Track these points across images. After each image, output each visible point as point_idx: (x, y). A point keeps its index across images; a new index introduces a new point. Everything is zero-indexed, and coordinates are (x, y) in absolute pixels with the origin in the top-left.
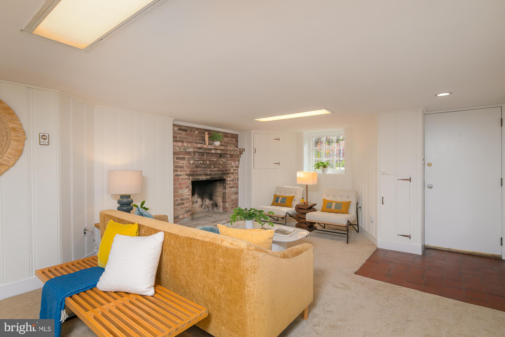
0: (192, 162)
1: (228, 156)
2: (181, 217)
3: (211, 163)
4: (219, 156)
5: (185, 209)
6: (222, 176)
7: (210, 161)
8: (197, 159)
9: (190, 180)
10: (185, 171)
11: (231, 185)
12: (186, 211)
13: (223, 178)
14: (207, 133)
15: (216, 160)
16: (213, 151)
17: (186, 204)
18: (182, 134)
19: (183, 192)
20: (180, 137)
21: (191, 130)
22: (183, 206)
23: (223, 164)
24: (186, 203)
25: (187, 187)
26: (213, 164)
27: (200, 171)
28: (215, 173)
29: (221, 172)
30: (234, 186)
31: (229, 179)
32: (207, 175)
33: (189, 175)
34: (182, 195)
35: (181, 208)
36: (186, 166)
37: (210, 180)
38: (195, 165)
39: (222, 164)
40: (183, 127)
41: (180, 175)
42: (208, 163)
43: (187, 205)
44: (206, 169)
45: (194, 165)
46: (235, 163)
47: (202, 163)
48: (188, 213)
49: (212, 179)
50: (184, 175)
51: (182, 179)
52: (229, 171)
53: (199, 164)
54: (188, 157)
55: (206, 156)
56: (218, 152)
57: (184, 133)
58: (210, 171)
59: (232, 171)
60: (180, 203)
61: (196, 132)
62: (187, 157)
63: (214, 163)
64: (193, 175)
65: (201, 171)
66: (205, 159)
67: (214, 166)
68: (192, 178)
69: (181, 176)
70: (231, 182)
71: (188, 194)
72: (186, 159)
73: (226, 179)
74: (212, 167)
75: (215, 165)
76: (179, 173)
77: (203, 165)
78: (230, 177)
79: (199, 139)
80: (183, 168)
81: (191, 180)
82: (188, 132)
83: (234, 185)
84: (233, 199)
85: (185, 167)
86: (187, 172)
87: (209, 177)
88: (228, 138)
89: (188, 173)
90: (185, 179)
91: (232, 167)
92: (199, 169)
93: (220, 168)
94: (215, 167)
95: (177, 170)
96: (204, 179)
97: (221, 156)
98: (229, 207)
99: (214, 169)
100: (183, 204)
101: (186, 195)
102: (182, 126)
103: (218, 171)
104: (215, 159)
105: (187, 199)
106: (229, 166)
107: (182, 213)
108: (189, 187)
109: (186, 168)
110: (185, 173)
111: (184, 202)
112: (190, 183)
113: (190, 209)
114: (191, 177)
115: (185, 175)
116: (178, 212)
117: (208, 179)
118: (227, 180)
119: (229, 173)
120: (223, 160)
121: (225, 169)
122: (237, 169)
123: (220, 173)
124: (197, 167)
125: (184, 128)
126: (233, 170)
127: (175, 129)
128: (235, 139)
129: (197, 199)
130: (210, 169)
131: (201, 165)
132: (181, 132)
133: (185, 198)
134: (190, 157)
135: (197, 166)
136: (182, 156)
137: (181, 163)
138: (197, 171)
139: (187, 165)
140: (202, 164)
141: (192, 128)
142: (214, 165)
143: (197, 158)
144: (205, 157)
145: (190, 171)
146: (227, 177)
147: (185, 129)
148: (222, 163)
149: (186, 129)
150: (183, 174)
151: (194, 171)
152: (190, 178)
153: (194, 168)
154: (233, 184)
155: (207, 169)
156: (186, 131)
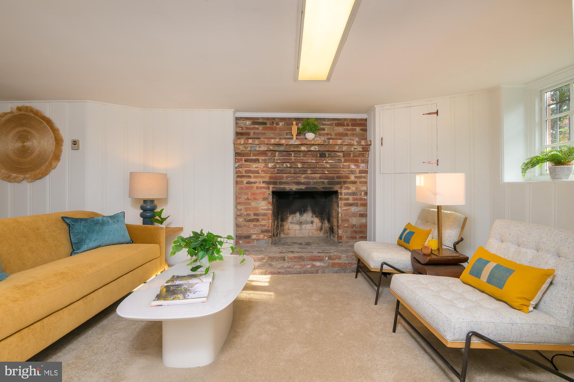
0: (270, 165)
1: (341, 154)
2: (254, 237)
3: (306, 166)
4: (319, 155)
5: (260, 227)
6: (329, 186)
7: (303, 163)
8: (279, 161)
9: (269, 189)
10: (262, 177)
11: (351, 201)
12: (262, 230)
13: (332, 190)
14: (294, 123)
15: (314, 161)
16: (303, 148)
17: (263, 221)
18: (258, 129)
19: (259, 204)
20: (254, 133)
21: (273, 123)
22: (258, 223)
23: (331, 167)
24: (263, 220)
25: (264, 199)
26: (310, 168)
27: (287, 177)
28: (315, 181)
29: (327, 180)
30: (357, 203)
31: (344, 191)
32: (299, 183)
33: (269, 183)
34: (257, 209)
35: (255, 226)
36: (262, 171)
37: (305, 190)
38: (278, 170)
39: (329, 167)
40: (259, 120)
41: (255, 183)
42: (299, 167)
43: (263, 223)
44: (298, 175)
45: (276, 170)
46: (358, 166)
47: (289, 166)
48: (266, 234)
49: (309, 190)
50: (260, 182)
51: (257, 188)
52: (346, 179)
53: (284, 168)
54: (263, 158)
55: (294, 157)
56: (312, 149)
57: (261, 127)
58: (304, 178)
59: (352, 178)
60: (254, 219)
61: (281, 124)
62: (261, 158)
63: (312, 166)
64: (275, 183)
65: (288, 178)
66: (293, 160)
67: (312, 171)
68: (273, 188)
69: (255, 184)
70: (351, 197)
71: (266, 208)
72: (260, 161)
73: (339, 191)
74: (309, 173)
75: (314, 169)
76: (252, 180)
77: (292, 170)
78: (348, 188)
79: (286, 133)
80: (259, 173)
81: (271, 189)
82: (268, 125)
83: (356, 202)
84: (355, 224)
85: (260, 172)
86: (265, 178)
87: (303, 187)
88: (344, 127)
89: (267, 179)
90: (264, 188)
91: (352, 172)
92: (285, 175)
93: (324, 173)
94: (315, 172)
95: (250, 175)
96: (294, 189)
97: (322, 155)
98: (345, 237)
99: (313, 175)
100: (257, 220)
101: (262, 209)
102: (258, 119)
103: (320, 178)
104: (312, 160)
105: (265, 215)
106: (343, 171)
107: (256, 232)
108: (268, 199)
109: (263, 173)
110: (261, 180)
111: (260, 218)
112: (269, 194)
113: (269, 229)
114: (271, 186)
115: (262, 182)
116: (249, 230)
117: (302, 189)
118: (341, 194)
119: (345, 182)
120: (329, 161)
121: (336, 175)
122: (364, 176)
123: (326, 181)
124: (281, 171)
125: (261, 121)
126: (356, 177)
127: (247, 124)
128: (361, 128)
129: (312, 219)
130: (306, 175)
131: (288, 169)
132: (256, 126)
133: (261, 213)
134: (267, 158)
135: (282, 171)
136: (254, 158)
137: (254, 167)
138: (282, 178)
139: (264, 169)
140: (289, 168)
141: (274, 119)
142: (312, 169)
143: (279, 159)
144: (293, 158)
145: (271, 178)
146: (341, 188)
147: (263, 121)
148: (328, 166)
149: (265, 121)
150: (258, 182)
151: (276, 178)
152: (269, 187)
153: (276, 173)
154: (354, 199)
155: (301, 175)
156: (265, 124)
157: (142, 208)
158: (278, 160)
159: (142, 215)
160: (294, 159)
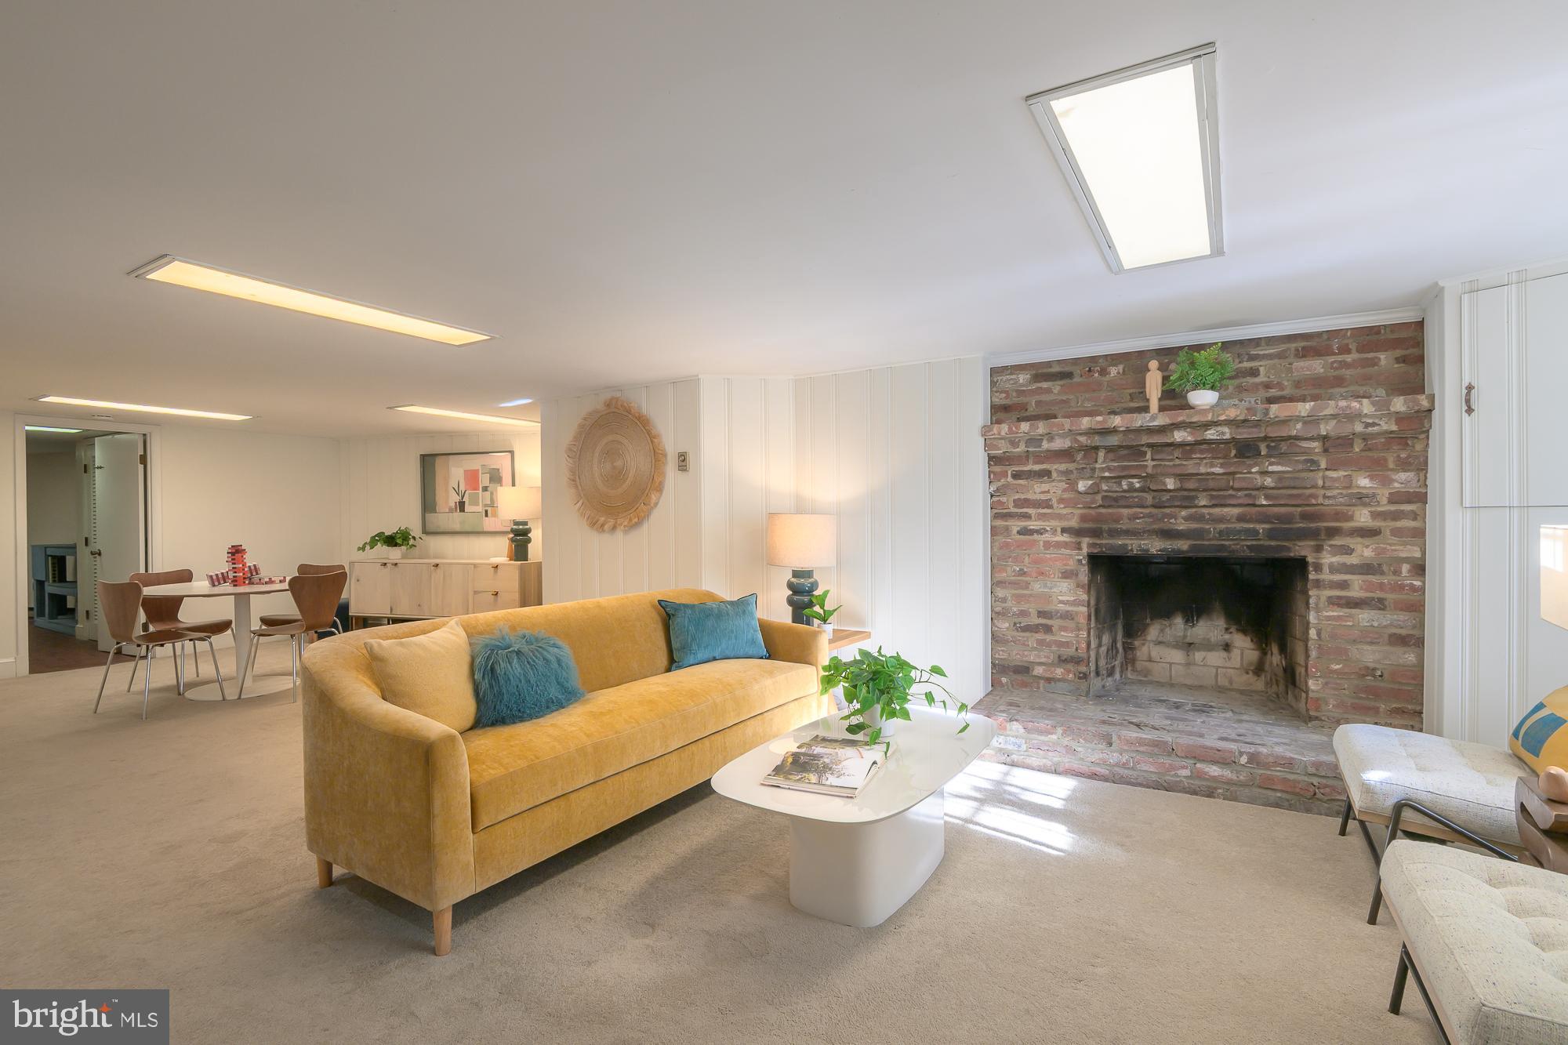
0: (1082, 486)
1: (1316, 445)
2: (1039, 671)
3: (1191, 485)
4: (1233, 452)
5: (1054, 648)
6: (1273, 543)
7: (1182, 477)
8: (1107, 474)
9: (1080, 549)
10: (1060, 517)
11: (1355, 593)
12: (1059, 657)
13: (1284, 554)
14: (1153, 364)
15: (1218, 470)
16: (1179, 436)
17: (1062, 633)
18: (1049, 391)
19: (1051, 588)
20: (1038, 403)
21: (1090, 370)
22: (1049, 638)
23: (1280, 485)
24: (1065, 629)
25: (1066, 575)
26: (1205, 490)
27: (1135, 517)
28: (1223, 526)
29: (1267, 526)
30: (1381, 600)
31: (1328, 559)
32: (1168, 534)
33: (1078, 533)
34: (1047, 598)
35: (1041, 642)
36: (1061, 500)
37: (1190, 555)
38: (1104, 498)
39: (1272, 485)
40: (1051, 367)
41: (1040, 532)
42: (1170, 486)
43: (1065, 636)
44: (1167, 511)
45: (1099, 497)
46: (1386, 482)
47: (1137, 485)
48: (1070, 666)
49: (1201, 555)
50: (1056, 530)
51: (1047, 545)
52: (1337, 520)
53: (1125, 491)
54: (1063, 467)
55: (1153, 460)
56: (1211, 434)
57: (1056, 387)
58: (1187, 519)
59: (1363, 517)
60: (1038, 625)
61: (1113, 371)
62: (1056, 467)
63: (1211, 484)
64: (1096, 533)
65: (1138, 518)
66: (1149, 470)
67: (1212, 497)
68: (1090, 545)
69: (1041, 534)
70: (1356, 580)
71: (1072, 599)
72: (1054, 475)
73: (1310, 559)
74: (1203, 503)
75: (1222, 493)
76: (1033, 525)
77: (1149, 498)
78: (1349, 551)
79: (1130, 395)
80: (1050, 507)
81: (1085, 550)
82: (1077, 379)
83: (1379, 594)
84: (1371, 665)
85: (1055, 505)
86: (1068, 520)
87: (1183, 545)
88: (1331, 359)
89: (1074, 523)
90: (1065, 545)
91: (1362, 499)
92: (1125, 511)
93: (1254, 505)
94: (1222, 502)
95: (1026, 513)
96: (1153, 551)
97: (1246, 450)
98: (1332, 702)
99: (1217, 511)
100: (1048, 629)
101: (1062, 602)
102: (1049, 364)
103: (1241, 518)
104: (1212, 466)
105: (1067, 616)
106: (1325, 497)
107: (1043, 660)
108: (1077, 575)
109: (1062, 506)
110: (1058, 524)
111: (1055, 623)
112: (1080, 561)
113: (1080, 655)
114: (1086, 542)
115: (1059, 530)
116: (1026, 653)
117: (1180, 551)
118: (1318, 568)
119: (1333, 532)
120: (1271, 468)
121: (1299, 509)
122: (1413, 511)
123: (1261, 528)
124: (1111, 501)
125: (1056, 369)
126: (1375, 515)
127: (1021, 381)
128: (1399, 353)
129: (1227, 636)
130: (1194, 510)
131: (1135, 494)
132: (1045, 385)
133: (1057, 612)
134: (1072, 466)
135: (1116, 500)
136: (1037, 467)
137: (1038, 490)
138: (1117, 519)
139: (1066, 496)
140: (1136, 490)
141: (1093, 359)
142: (1214, 493)
143: (1109, 469)
144: (1150, 463)
145: (1083, 518)
146: (1319, 549)
147: (1062, 370)
148: (1269, 481)
149: (1068, 369)
150: (1048, 529)
151: (1098, 519)
152: (1079, 543)
153: (1099, 506)
154: (1369, 587)
155: (1177, 510)
156: (1069, 375)
157: (790, 586)
158: (1103, 470)
159: (790, 602)
160: (1154, 466)
